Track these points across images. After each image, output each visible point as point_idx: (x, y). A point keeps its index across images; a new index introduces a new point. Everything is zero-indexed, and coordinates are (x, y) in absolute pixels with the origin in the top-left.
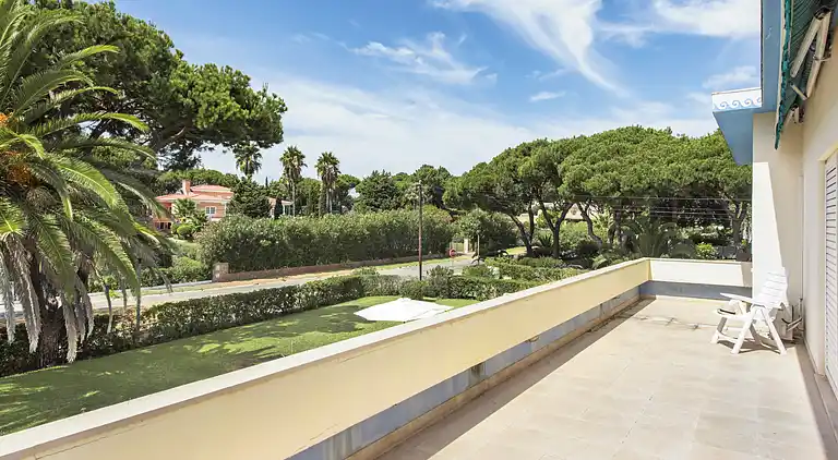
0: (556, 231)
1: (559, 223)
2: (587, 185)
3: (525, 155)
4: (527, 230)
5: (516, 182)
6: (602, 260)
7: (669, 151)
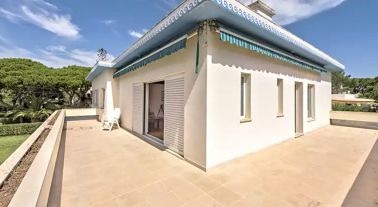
6: (10, 113)
7: (46, 72)
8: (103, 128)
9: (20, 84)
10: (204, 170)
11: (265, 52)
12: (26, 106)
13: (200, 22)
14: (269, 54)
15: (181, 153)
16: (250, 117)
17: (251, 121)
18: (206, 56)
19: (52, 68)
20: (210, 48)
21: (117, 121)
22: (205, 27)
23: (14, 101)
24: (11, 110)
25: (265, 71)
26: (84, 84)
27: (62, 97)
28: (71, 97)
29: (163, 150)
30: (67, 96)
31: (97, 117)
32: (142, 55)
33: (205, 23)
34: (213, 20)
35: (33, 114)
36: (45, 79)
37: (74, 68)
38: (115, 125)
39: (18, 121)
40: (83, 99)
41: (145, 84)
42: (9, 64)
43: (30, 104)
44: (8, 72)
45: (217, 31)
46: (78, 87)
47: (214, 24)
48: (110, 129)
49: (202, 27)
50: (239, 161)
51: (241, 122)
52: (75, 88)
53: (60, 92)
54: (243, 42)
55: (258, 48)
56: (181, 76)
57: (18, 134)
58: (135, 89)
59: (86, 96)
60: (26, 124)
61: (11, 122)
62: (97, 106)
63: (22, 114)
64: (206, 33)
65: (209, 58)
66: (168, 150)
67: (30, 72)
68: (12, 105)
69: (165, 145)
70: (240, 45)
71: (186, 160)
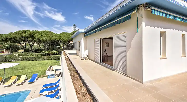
0: (32, 47)
1: (32, 45)
2: (41, 39)
3: (24, 32)
4: (24, 47)
5: (22, 37)
6: (43, 51)
7: (54, 35)
8: (81, 59)
9: (46, 40)
10: (142, 83)
11: (176, 19)
12: (48, 49)
13: (138, 5)
14: (178, 19)
15: (125, 73)
16: (165, 56)
17: (166, 58)
18: (142, 23)
19: (56, 34)
20: (144, 18)
21: (87, 56)
22: (141, 8)
23: (44, 47)
24: (43, 50)
25: (174, 30)
26: (68, 40)
27: (60, 45)
28: (63, 46)
29: (113, 71)
30: (61, 45)
31: (76, 54)
32: (100, 26)
33: (141, 5)
34: (146, 4)
35: (50, 52)
36: (55, 38)
37: (64, 33)
38: (86, 58)
39: (45, 55)
40: (68, 46)
41: (101, 39)
42: (42, 33)
43: (50, 48)
44: (42, 36)
45: (148, 9)
46: (66, 41)
47: (147, 5)
48: (85, 59)
49: (139, 8)
50: (161, 81)
51: (161, 59)
52: (65, 42)
53: (59, 44)
54: (163, 14)
55: (171, 17)
56: (124, 34)
57: (46, 60)
58: (95, 41)
59: (69, 45)
60: (49, 56)
61: (43, 55)
62: (76, 49)
63: (47, 52)
64: (142, 11)
65: (144, 24)
66: (116, 71)
67: (49, 36)
68: (43, 48)
69: (114, 68)
70: (162, 16)
71: (128, 77)
